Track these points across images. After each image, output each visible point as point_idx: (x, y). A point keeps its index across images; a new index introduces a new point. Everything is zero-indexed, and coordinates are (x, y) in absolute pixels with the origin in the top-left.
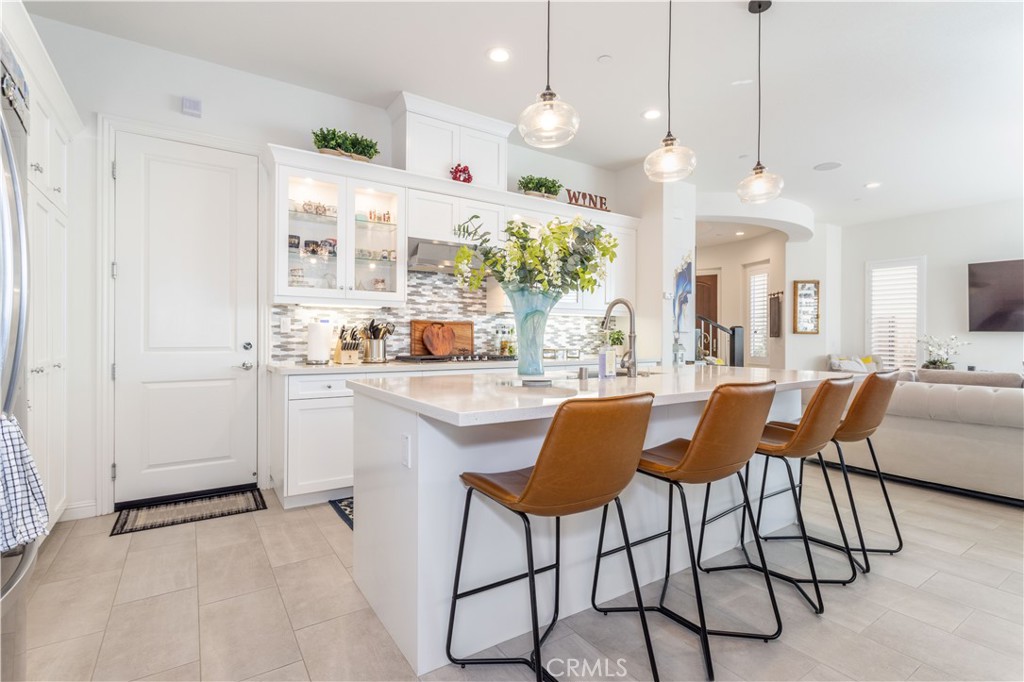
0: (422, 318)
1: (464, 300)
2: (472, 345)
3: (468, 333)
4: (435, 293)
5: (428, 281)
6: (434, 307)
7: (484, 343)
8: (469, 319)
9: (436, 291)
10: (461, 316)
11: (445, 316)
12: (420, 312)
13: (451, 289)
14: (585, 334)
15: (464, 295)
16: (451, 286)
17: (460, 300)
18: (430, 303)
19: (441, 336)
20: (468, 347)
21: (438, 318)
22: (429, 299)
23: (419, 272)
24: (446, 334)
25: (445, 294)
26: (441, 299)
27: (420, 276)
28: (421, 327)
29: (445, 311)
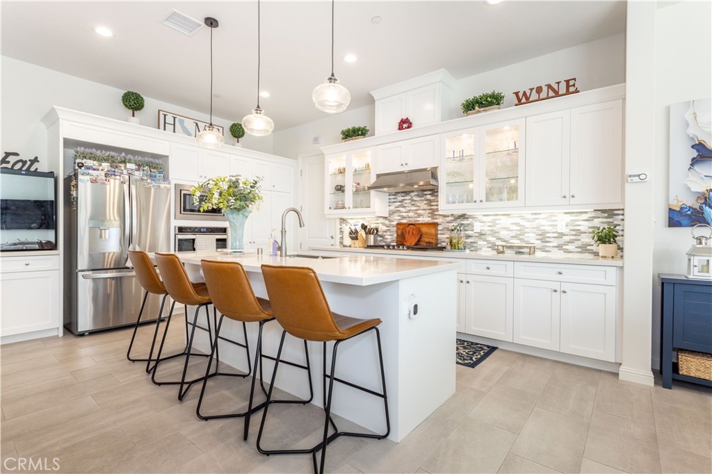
0: (404, 221)
1: (432, 207)
2: (437, 240)
3: (433, 231)
4: (413, 205)
5: (408, 197)
6: (411, 214)
7: (447, 238)
8: (436, 221)
9: (412, 203)
10: (430, 219)
11: (418, 219)
12: (403, 218)
13: (423, 200)
14: (565, 230)
15: (432, 204)
16: (423, 198)
17: (429, 208)
18: (409, 211)
19: (411, 233)
20: (433, 241)
21: (412, 221)
22: (409, 208)
23: (402, 192)
24: (414, 232)
25: (419, 204)
26: (416, 208)
27: (403, 194)
28: (402, 227)
29: (420, 215)
